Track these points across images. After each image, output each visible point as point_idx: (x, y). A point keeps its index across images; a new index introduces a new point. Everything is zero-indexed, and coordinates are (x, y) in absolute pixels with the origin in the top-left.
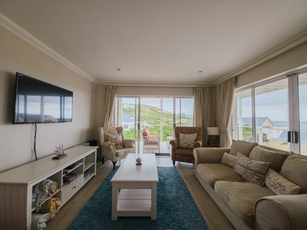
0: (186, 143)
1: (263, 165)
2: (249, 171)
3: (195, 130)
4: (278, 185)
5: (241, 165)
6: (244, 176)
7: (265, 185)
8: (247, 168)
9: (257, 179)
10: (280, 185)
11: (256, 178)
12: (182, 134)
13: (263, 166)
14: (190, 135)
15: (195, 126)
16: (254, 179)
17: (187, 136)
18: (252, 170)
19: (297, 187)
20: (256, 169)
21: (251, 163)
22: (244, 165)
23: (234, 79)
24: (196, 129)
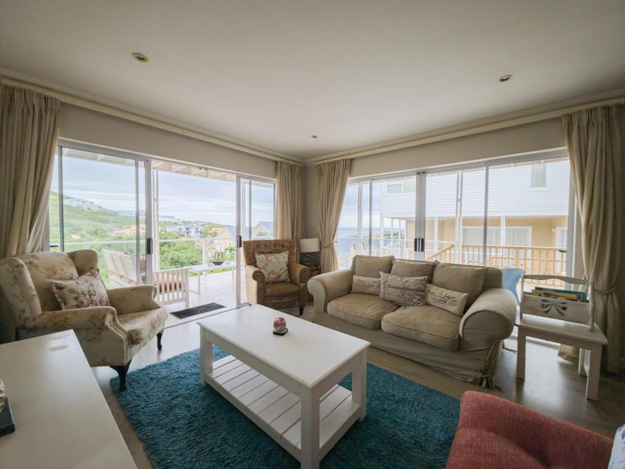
0: (273, 272)
1: (422, 280)
2: (407, 292)
3: (283, 246)
4: (446, 298)
5: (394, 288)
6: (401, 301)
7: (427, 304)
8: (405, 289)
9: (419, 300)
10: (448, 297)
11: (418, 297)
12: (262, 256)
13: (423, 282)
14: (278, 256)
15: (278, 238)
16: (415, 300)
17: (272, 257)
18: (412, 290)
19: (465, 294)
20: (416, 287)
21: (407, 281)
22: (399, 286)
23: (348, 163)
24: (286, 244)
